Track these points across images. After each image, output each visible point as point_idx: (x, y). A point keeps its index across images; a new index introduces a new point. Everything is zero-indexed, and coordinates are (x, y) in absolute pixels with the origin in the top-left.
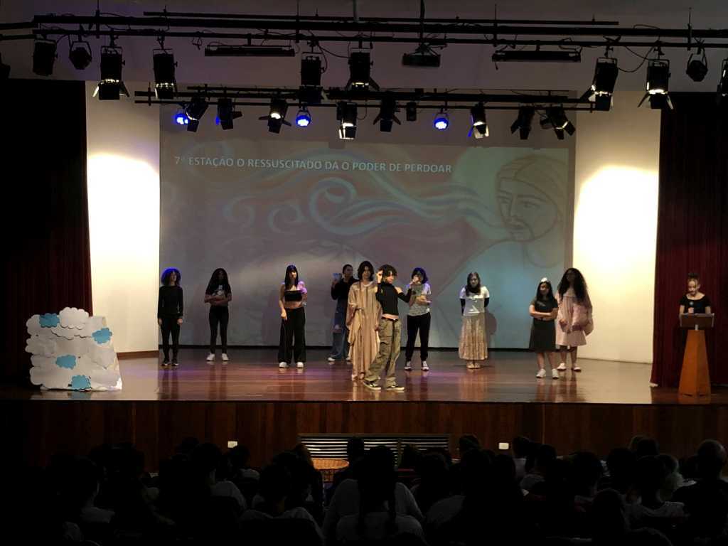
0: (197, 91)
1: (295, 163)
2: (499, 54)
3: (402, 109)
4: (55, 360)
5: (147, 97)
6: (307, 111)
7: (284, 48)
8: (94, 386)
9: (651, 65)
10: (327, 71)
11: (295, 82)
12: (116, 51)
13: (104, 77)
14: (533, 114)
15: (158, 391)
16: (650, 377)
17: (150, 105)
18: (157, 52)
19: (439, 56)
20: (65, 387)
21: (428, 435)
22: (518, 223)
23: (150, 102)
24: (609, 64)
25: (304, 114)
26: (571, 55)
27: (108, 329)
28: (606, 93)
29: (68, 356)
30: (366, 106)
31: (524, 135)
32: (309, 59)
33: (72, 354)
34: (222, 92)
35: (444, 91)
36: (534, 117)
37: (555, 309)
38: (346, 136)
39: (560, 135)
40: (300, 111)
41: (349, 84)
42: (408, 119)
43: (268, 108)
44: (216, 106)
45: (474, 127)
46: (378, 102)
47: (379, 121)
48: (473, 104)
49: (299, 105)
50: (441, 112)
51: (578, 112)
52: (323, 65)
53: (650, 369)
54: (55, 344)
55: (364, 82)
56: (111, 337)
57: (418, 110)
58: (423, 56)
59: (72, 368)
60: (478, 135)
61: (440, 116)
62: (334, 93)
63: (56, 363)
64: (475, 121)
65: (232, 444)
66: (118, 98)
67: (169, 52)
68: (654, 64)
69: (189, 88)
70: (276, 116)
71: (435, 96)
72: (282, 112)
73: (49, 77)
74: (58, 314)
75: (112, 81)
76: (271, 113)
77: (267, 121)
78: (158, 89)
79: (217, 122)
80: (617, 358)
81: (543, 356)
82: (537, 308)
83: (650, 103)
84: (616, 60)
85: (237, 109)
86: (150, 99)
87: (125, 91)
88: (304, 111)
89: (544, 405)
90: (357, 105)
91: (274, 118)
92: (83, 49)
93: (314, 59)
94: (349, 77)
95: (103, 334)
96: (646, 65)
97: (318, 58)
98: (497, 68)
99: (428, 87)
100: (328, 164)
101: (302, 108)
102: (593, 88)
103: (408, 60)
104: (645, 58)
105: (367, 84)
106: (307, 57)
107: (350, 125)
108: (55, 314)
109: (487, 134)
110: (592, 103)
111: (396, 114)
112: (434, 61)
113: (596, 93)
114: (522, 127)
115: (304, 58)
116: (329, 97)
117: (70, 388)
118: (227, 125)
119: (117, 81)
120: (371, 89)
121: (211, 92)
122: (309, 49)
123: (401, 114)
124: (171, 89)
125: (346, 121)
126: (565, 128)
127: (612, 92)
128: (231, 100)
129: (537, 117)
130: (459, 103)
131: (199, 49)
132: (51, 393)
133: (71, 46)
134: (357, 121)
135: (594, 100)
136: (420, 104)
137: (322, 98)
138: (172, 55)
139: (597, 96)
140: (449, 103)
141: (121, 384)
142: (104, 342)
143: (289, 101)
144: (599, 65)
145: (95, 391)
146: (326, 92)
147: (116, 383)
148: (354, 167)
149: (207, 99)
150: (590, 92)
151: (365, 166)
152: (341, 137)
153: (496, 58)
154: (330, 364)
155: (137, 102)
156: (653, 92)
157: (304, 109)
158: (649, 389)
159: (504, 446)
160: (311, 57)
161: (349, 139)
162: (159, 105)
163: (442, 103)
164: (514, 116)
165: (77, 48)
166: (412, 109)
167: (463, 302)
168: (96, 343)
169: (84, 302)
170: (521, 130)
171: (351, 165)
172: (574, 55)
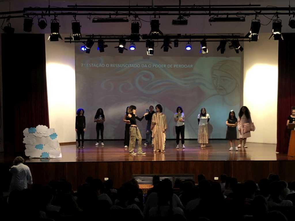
0: (89, 37)
1: (129, 65)
2: (212, 19)
3: (172, 42)
4: (35, 146)
5: (70, 40)
6: (134, 44)
7: (124, 19)
8: (51, 156)
9: (274, 22)
10: (142, 28)
11: (129, 32)
12: (57, 22)
13: (52, 32)
14: (226, 43)
15: (76, 158)
16: (276, 150)
17: (71, 43)
18: (73, 22)
19: (187, 20)
20: (39, 157)
21: (186, 174)
22: (221, 88)
23: (71, 42)
24: (257, 22)
25: (133, 45)
26: (241, 19)
27: (56, 133)
28: (256, 34)
29: (40, 144)
30: (158, 41)
31: (222, 52)
32: (134, 23)
33: (42, 144)
34: (99, 37)
35: (189, 35)
36: (227, 44)
37: (236, 122)
38: (150, 54)
39: (237, 51)
40: (131, 44)
41: (151, 32)
42: (175, 46)
43: (118, 43)
44: (97, 43)
45: (202, 49)
46: (163, 40)
47: (163, 48)
48: (201, 40)
49: (131, 42)
50: (189, 43)
51: (244, 42)
52: (140, 25)
53: (276, 146)
54: (35, 140)
55: (157, 32)
56: (57, 137)
57: (179, 42)
58: (181, 20)
59: (42, 149)
60: (204, 52)
61: (188, 45)
62: (145, 36)
63: (35, 147)
64: (202, 47)
65: (106, 179)
66: (58, 40)
67: (78, 21)
68: (275, 22)
69: (86, 36)
70: (121, 46)
71: (186, 37)
72: (124, 45)
73: (31, 33)
74: (36, 128)
75: (55, 33)
76: (119, 45)
77: (118, 49)
78: (74, 36)
79: (98, 50)
80: (262, 142)
81: (232, 142)
82: (229, 122)
83: (274, 38)
84: (260, 20)
85: (106, 44)
86: (71, 40)
87: (61, 38)
88: (133, 44)
89: (232, 162)
90: (154, 41)
91: (121, 47)
92: (44, 21)
93: (136, 23)
94: (151, 30)
95: (54, 136)
96: (272, 22)
97: (138, 22)
98: (211, 25)
99: (183, 33)
100: (143, 65)
101: (132, 43)
102: (251, 32)
103: (174, 23)
104: (272, 19)
105: (158, 33)
106: (133, 22)
107: (152, 49)
108: (34, 128)
109: (207, 52)
110: (250, 38)
111: (170, 44)
112: (185, 23)
113: (252, 34)
114: (222, 49)
115: (132, 23)
116: (143, 38)
117: (41, 157)
118: (102, 50)
119: (58, 33)
120: (160, 34)
121: (95, 37)
122: (134, 19)
123: (172, 45)
124: (79, 36)
125: (149, 48)
126: (239, 49)
127: (258, 33)
128: (103, 40)
129: (228, 44)
130: (196, 40)
131: (90, 20)
132: (33, 159)
133: (39, 20)
134: (154, 47)
135: (251, 37)
136: (180, 40)
137: (140, 39)
138: (79, 23)
139: (252, 35)
140: (192, 40)
141: (61, 155)
142: (54, 139)
143: (126, 40)
144: (253, 23)
145: (51, 158)
146: (141, 36)
147: (59, 155)
148: (153, 66)
149: (93, 40)
150: (249, 34)
151: (158, 66)
152: (148, 54)
153: (210, 21)
154: (145, 146)
155: (65, 42)
156: (275, 33)
157: (133, 43)
158: (276, 155)
159: (216, 178)
160: (135, 22)
161: (151, 55)
162: (74, 43)
163: (188, 40)
164: (218, 44)
165: (42, 21)
166: (176, 42)
167: (199, 120)
168: (51, 139)
169: (46, 123)
170: (221, 50)
172: (242, 19)
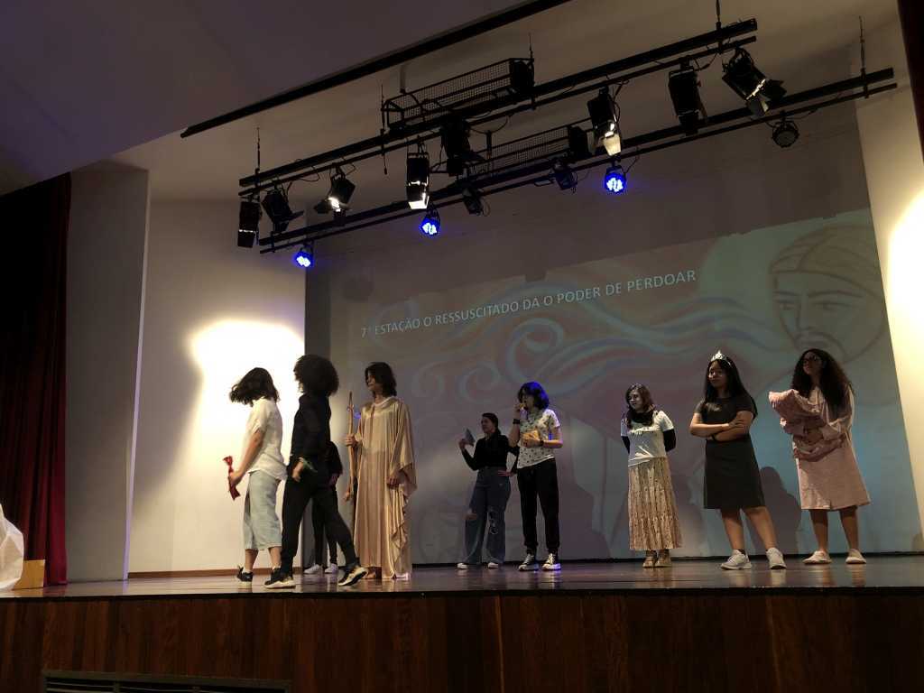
1: (487, 309)
5: (271, 244)
17: (274, 253)
23: (273, 249)
57: (575, 173)
70: (335, 204)
81: (738, 520)
82: (706, 416)
86: (273, 246)
91: (332, 208)
100: (527, 303)
148: (559, 299)
151: (574, 296)
155: (261, 252)
171: (555, 299)
